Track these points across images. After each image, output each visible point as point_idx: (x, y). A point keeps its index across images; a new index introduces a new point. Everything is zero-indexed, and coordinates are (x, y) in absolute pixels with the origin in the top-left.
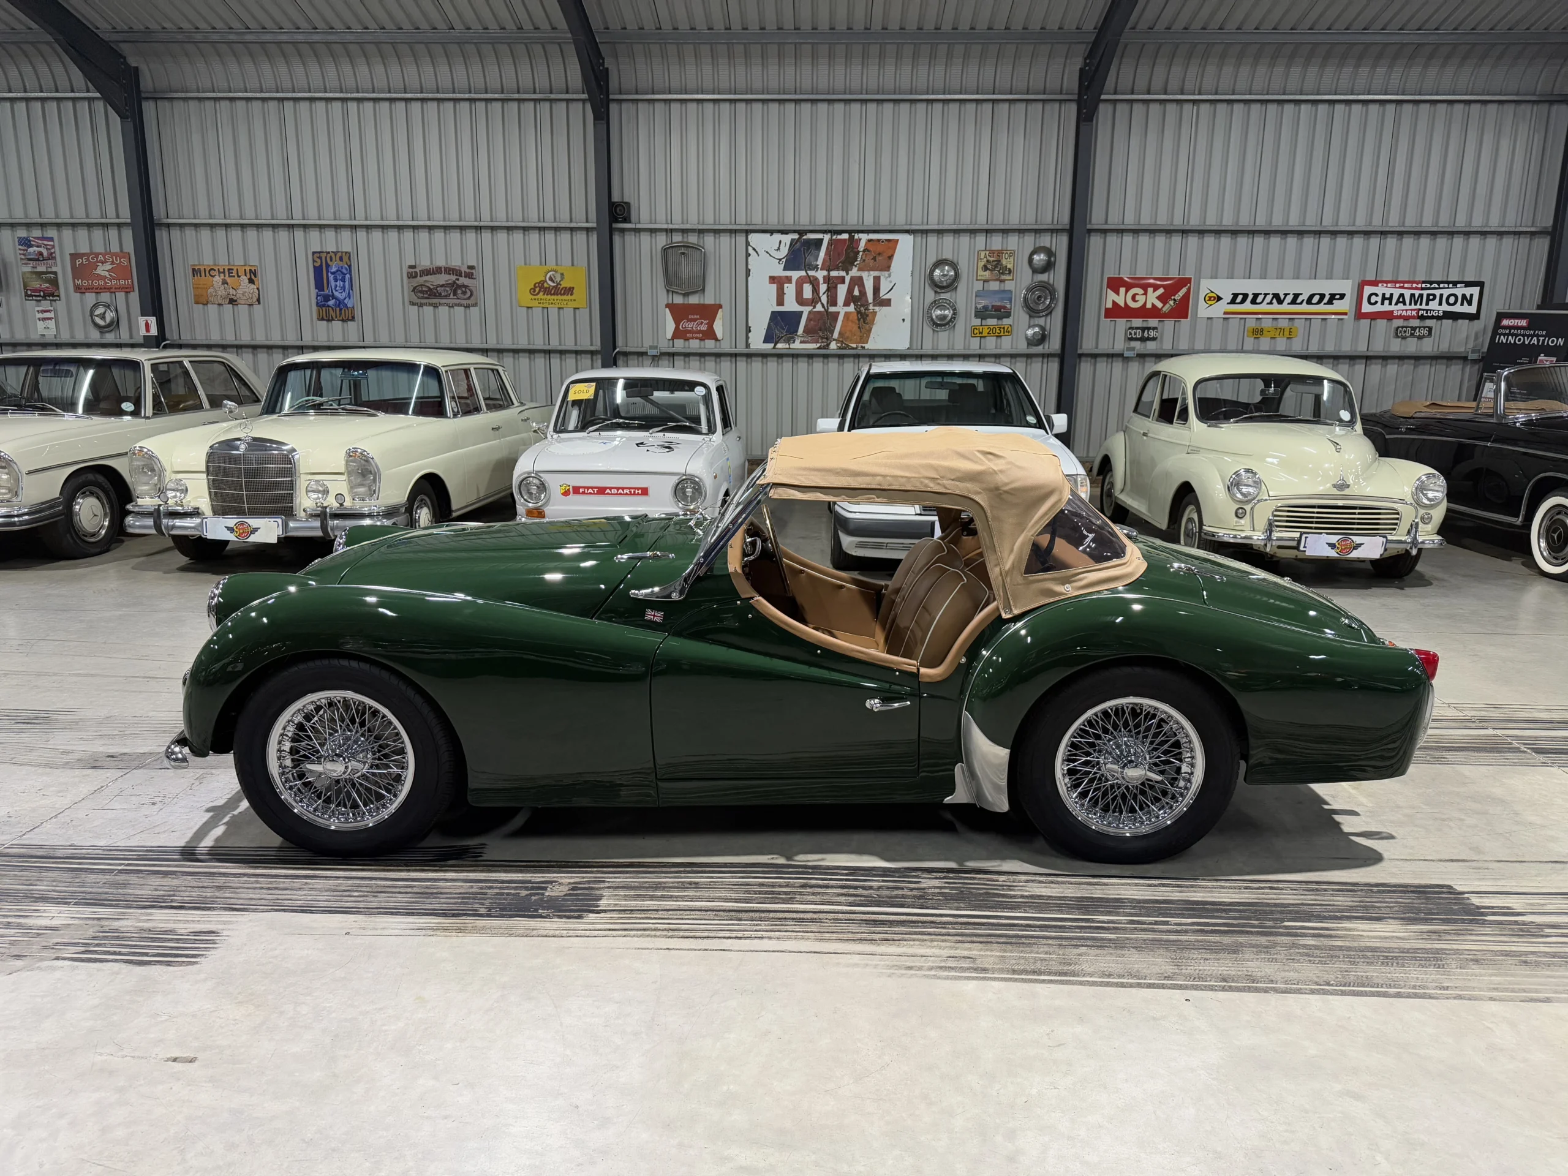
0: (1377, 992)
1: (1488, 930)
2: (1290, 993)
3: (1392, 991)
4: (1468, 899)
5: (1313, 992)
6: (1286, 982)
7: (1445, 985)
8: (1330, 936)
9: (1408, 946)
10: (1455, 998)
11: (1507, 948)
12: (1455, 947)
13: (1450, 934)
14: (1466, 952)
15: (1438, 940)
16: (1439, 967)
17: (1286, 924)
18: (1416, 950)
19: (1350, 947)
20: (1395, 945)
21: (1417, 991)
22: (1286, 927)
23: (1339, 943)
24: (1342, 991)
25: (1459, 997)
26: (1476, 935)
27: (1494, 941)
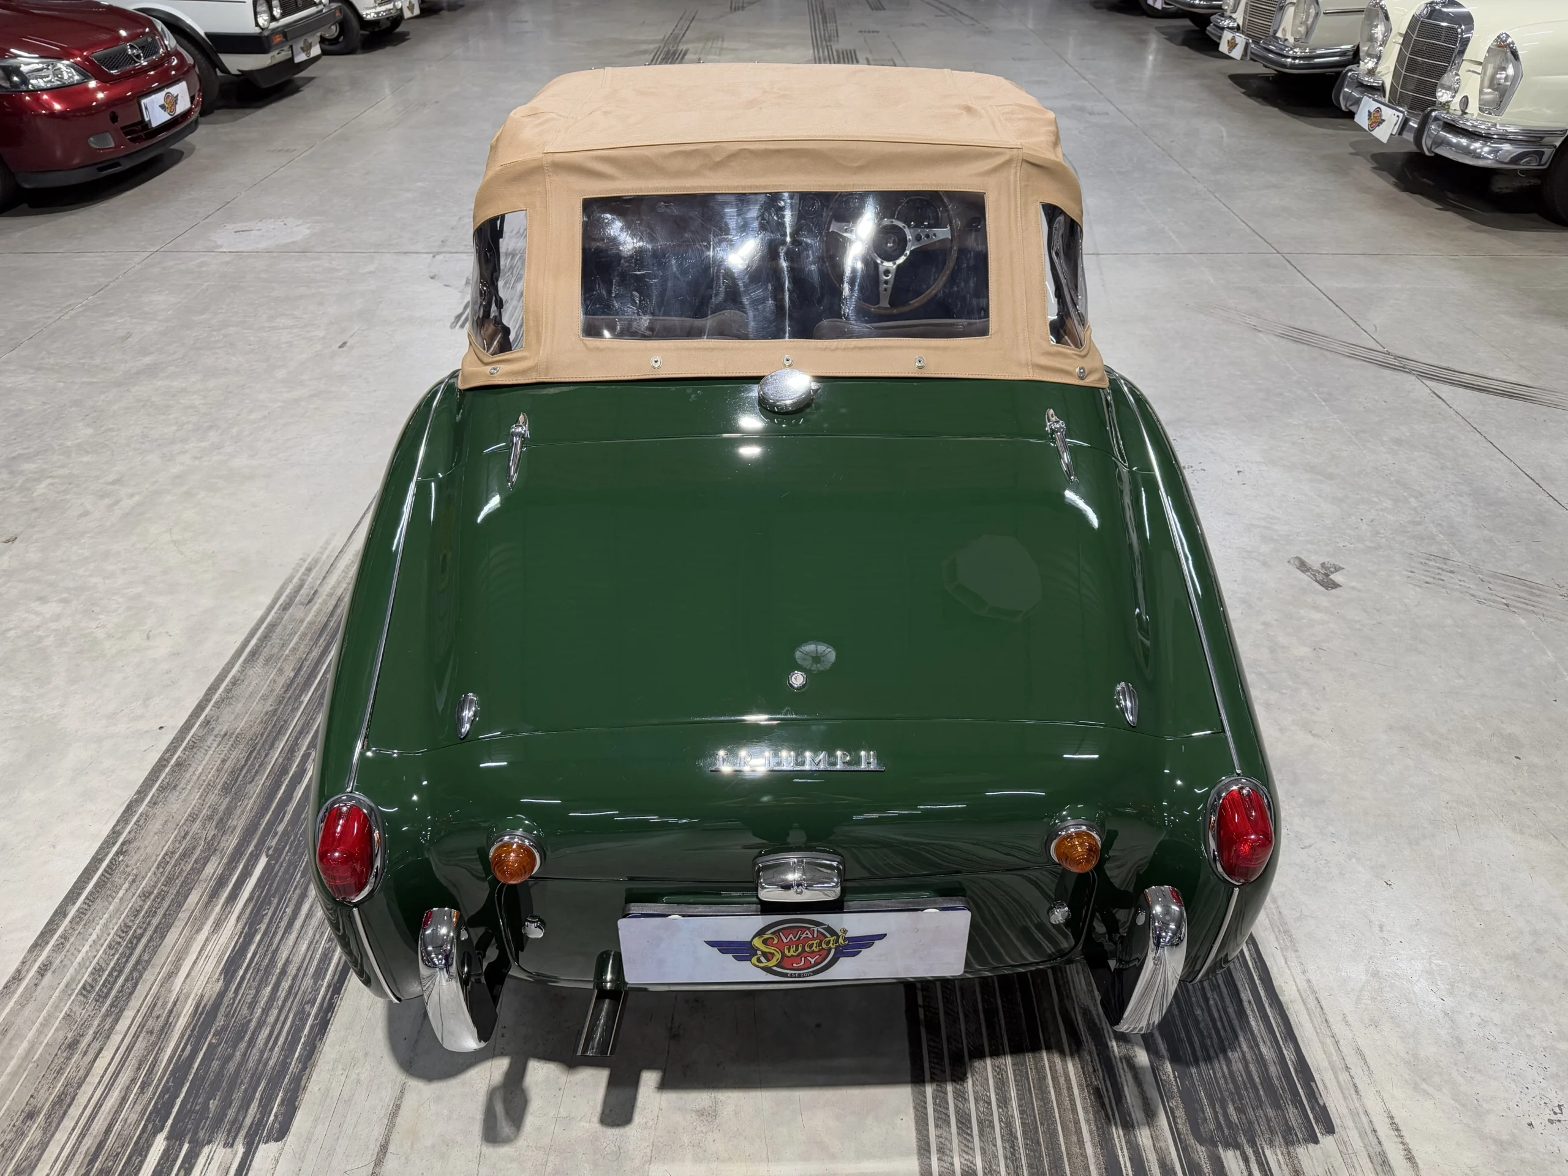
0: (79, 894)
1: (131, 1114)
2: (125, 812)
3: (72, 911)
4: (229, 1144)
5: (115, 833)
6: (145, 816)
7: (49, 976)
8: (214, 894)
9: (149, 976)
10: (19, 971)
11: (74, 1112)
12: (116, 1038)
13: (149, 1050)
14: (96, 1045)
15: (142, 1026)
16: (84, 987)
17: (263, 861)
18: (134, 981)
19: (180, 905)
20: (158, 960)
21: (56, 936)
22: (254, 858)
23: (193, 898)
24: (101, 860)
25: (17, 977)
26: (128, 1089)
27: (99, 1106)
